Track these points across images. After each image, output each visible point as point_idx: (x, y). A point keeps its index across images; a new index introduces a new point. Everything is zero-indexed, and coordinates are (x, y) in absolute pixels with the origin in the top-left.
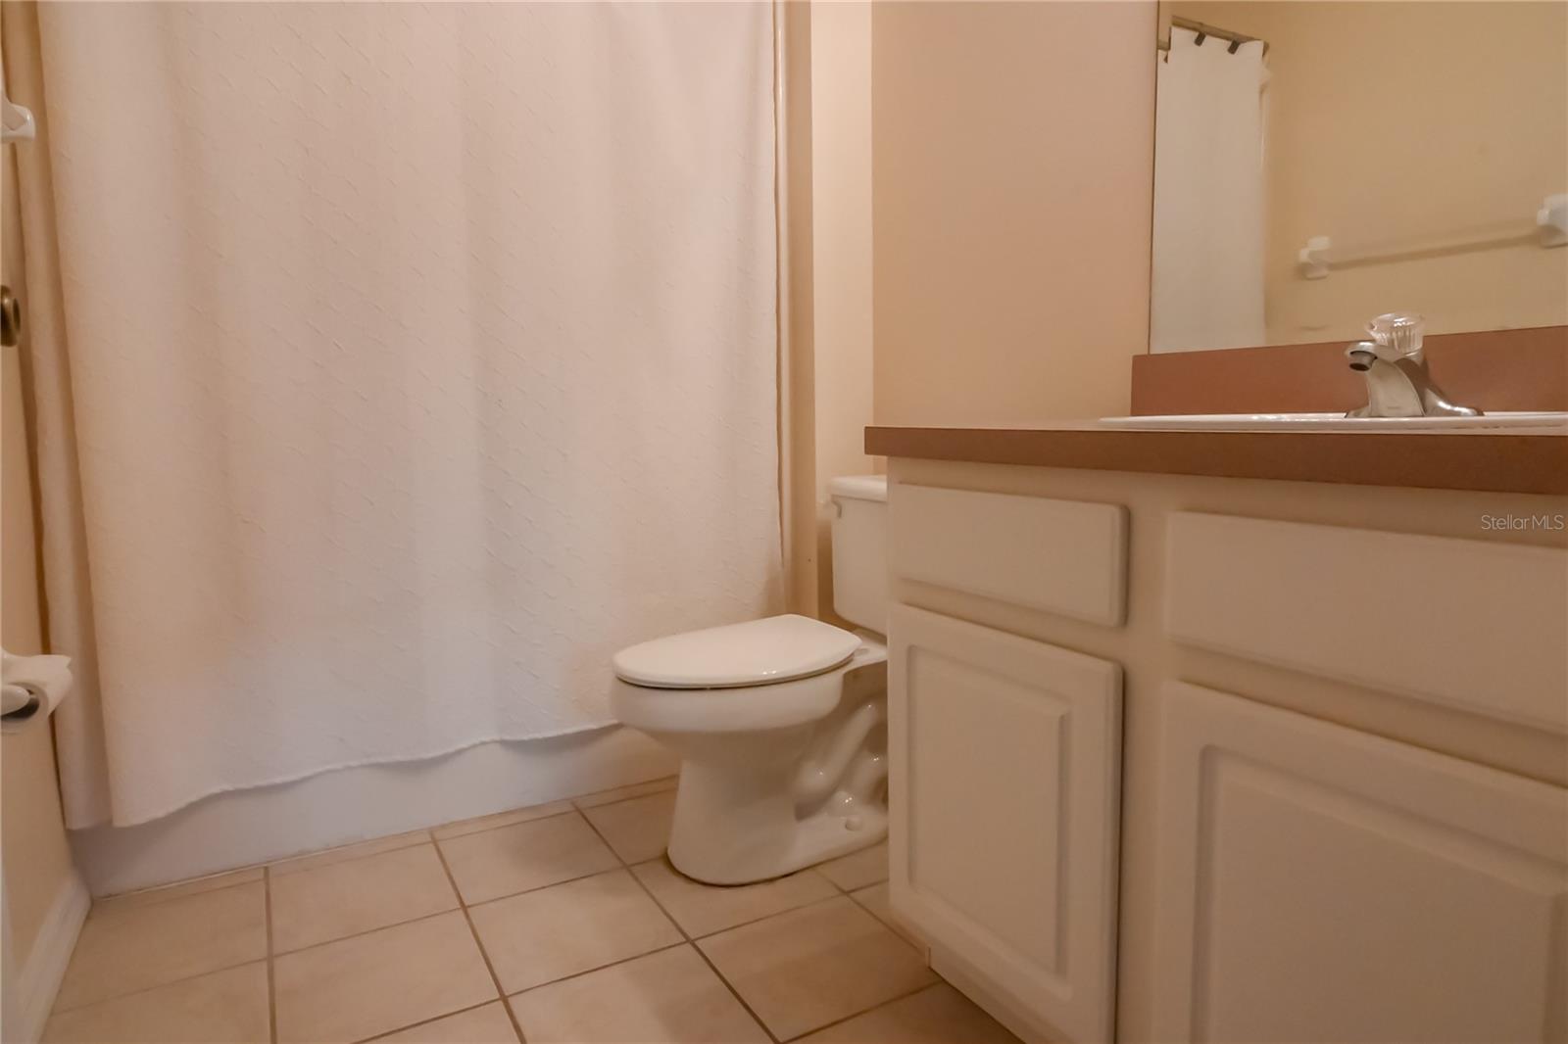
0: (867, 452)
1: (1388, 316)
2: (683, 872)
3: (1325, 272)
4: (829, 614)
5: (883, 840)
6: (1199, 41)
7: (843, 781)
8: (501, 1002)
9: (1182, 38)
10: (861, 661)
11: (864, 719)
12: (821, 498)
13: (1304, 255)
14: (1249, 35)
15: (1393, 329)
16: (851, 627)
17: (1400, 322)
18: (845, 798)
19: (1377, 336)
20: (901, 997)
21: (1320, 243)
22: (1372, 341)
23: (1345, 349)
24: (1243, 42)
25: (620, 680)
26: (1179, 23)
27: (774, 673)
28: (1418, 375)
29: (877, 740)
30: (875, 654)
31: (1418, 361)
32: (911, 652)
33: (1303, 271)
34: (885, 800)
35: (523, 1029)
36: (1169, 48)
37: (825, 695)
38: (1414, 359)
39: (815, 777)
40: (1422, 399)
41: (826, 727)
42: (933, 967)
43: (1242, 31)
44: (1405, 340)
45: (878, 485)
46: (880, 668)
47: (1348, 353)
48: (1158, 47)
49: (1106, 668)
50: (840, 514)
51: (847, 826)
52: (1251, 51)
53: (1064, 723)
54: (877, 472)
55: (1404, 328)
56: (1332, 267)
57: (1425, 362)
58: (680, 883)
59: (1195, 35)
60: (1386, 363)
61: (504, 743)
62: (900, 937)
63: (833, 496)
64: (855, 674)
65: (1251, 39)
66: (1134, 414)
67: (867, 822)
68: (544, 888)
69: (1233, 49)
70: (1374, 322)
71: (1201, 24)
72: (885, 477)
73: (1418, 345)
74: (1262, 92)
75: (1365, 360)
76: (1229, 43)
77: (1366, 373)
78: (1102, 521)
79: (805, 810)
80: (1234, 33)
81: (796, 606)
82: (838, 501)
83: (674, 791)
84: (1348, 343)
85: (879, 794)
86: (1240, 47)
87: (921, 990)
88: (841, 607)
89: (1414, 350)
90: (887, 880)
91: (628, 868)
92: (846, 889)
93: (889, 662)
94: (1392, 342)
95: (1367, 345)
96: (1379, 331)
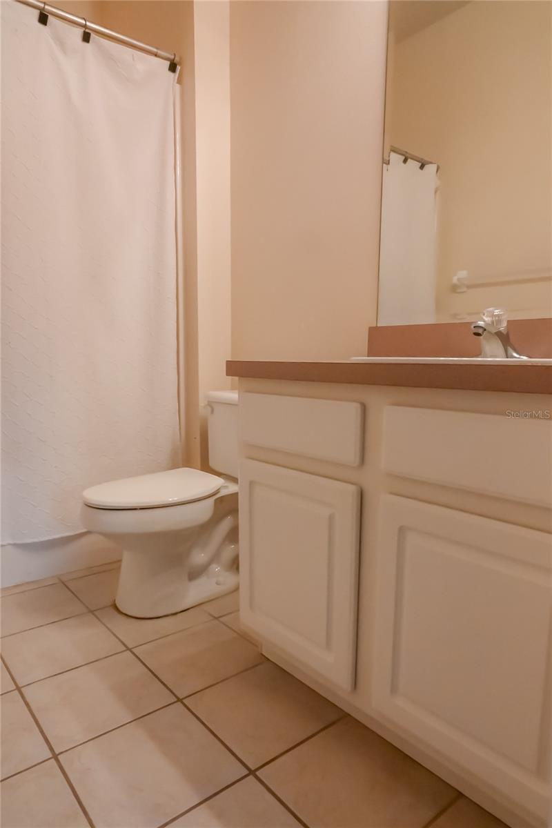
0: (227, 375)
1: (491, 309)
2: (124, 612)
3: (465, 289)
4: (206, 467)
5: (237, 589)
6: (405, 161)
7: (215, 558)
8: (16, 691)
9: (395, 158)
10: (223, 493)
11: (226, 524)
12: (202, 403)
13: (455, 280)
14: (430, 160)
15: (493, 316)
16: (219, 474)
17: (497, 312)
18: (216, 568)
19: (486, 319)
20: (246, 670)
21: (463, 274)
22: (484, 321)
23: (471, 325)
24: (428, 164)
25: (86, 505)
26: (394, 150)
27: (175, 499)
28: (505, 339)
29: (233, 535)
30: (232, 488)
31: (505, 333)
32: (252, 483)
33: (454, 289)
34: (238, 568)
35: (30, 704)
36: (389, 163)
37: (204, 511)
38: (503, 331)
39: (199, 557)
40: (506, 351)
41: (206, 528)
42: (263, 653)
43: (427, 159)
44: (499, 322)
45: (233, 396)
46: (235, 496)
47: (472, 327)
48: (383, 163)
49: (352, 489)
50: (212, 411)
51: (217, 584)
52: (430, 169)
53: (331, 518)
54: (233, 388)
55: (498, 315)
56: (469, 287)
57: (508, 334)
58: (124, 618)
59: (403, 158)
60: (489, 332)
61: (15, 545)
62: (246, 638)
63: (209, 402)
64: (221, 499)
65: (431, 163)
66: (368, 356)
67: (228, 580)
68: (41, 626)
69: (422, 167)
70: (485, 312)
71: (406, 152)
72: (237, 391)
73: (505, 324)
74: (436, 192)
75: (480, 331)
76: (420, 164)
77: (481, 337)
78: (350, 411)
79: (194, 574)
80: (422, 159)
81: (187, 463)
82: (212, 404)
83: (119, 568)
84: (472, 323)
85: (235, 565)
86: (426, 166)
87: (256, 666)
88: (213, 463)
89: (503, 327)
90: (238, 610)
91: (92, 612)
92: (216, 616)
93: (239, 494)
94: (493, 322)
95: (481, 323)
96: (487, 317)
